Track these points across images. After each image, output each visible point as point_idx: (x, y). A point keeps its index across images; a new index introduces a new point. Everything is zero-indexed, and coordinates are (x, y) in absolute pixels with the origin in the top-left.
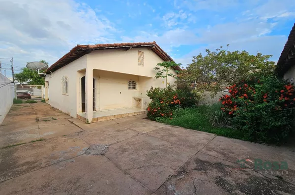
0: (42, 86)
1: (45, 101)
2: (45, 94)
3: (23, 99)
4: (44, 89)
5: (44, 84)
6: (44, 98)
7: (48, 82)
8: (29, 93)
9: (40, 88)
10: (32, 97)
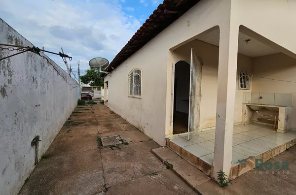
0: (101, 87)
1: (103, 102)
2: (103, 95)
3: (85, 100)
4: (103, 91)
5: (103, 86)
6: (103, 99)
7: (107, 82)
8: (91, 94)
9: (99, 89)
10: (93, 98)
